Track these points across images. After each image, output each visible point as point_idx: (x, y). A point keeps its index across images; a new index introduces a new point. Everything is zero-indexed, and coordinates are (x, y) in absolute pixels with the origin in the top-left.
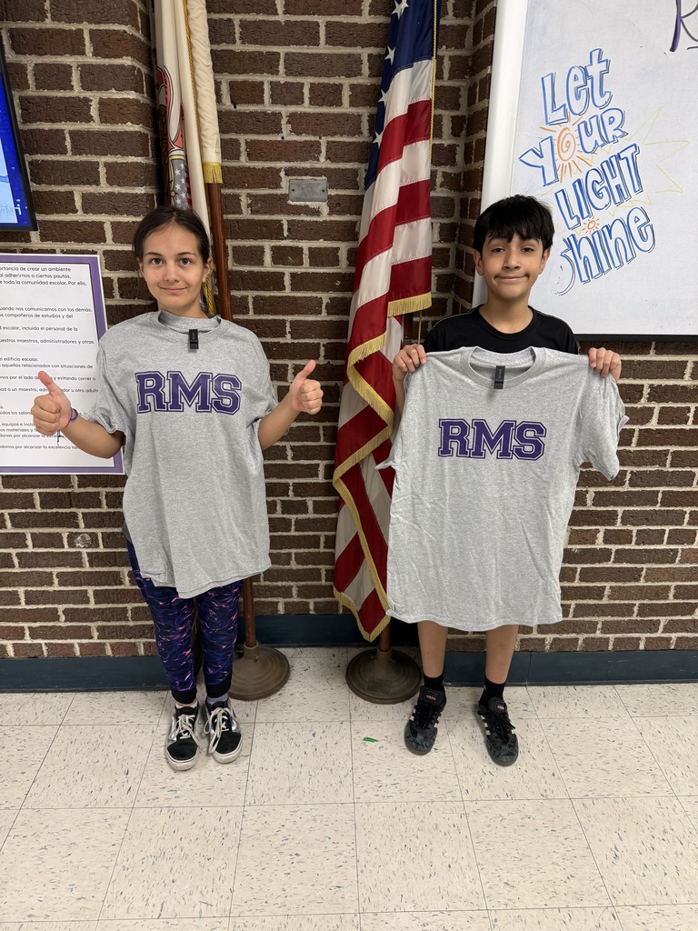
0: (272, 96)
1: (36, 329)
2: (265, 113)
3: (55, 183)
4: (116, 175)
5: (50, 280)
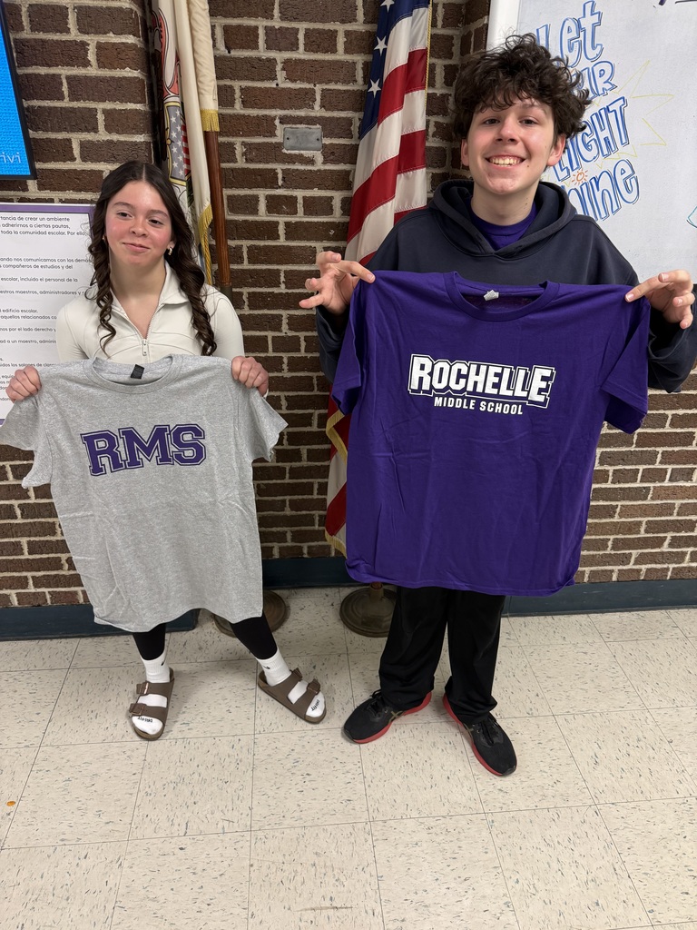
0: (266, 42)
1: (35, 279)
2: (260, 59)
3: (53, 130)
4: (114, 122)
5: (48, 230)
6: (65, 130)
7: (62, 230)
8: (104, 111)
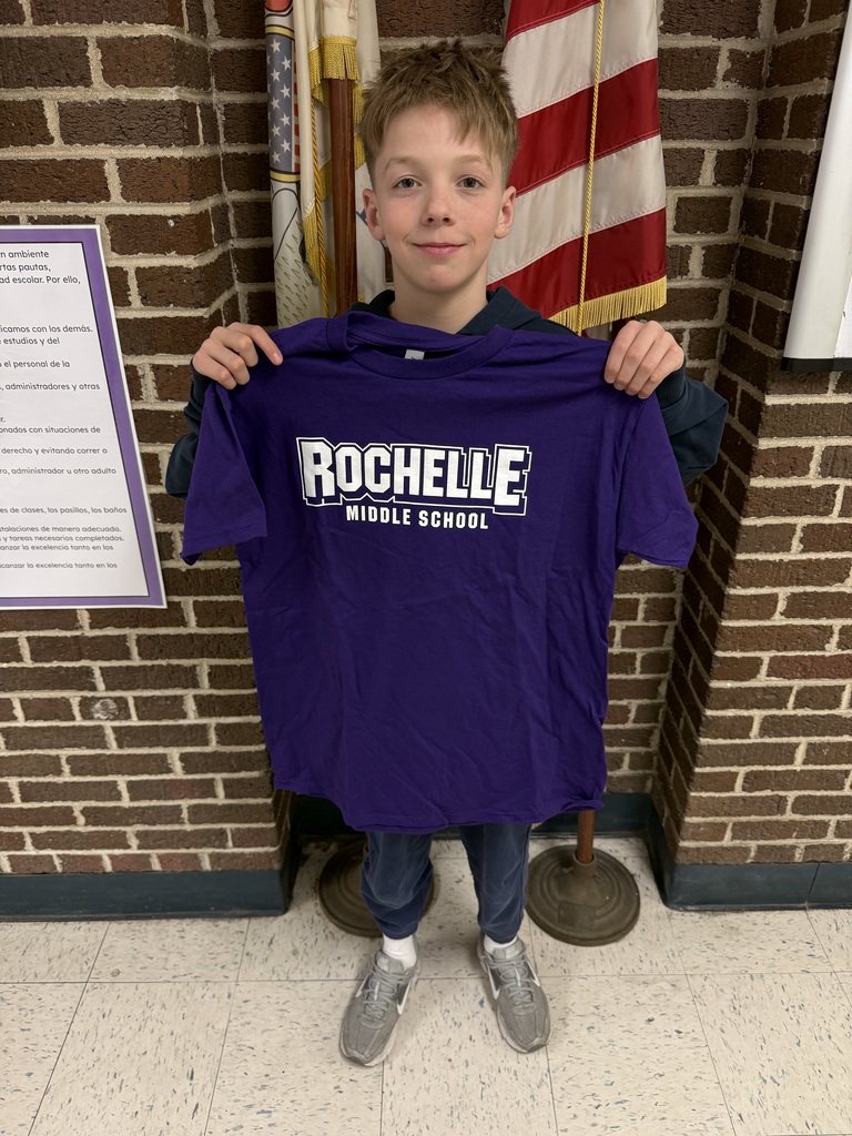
3: (7, 84)
4: (120, 63)
6: (30, 83)
7: (37, 274)
8: (101, 43)
